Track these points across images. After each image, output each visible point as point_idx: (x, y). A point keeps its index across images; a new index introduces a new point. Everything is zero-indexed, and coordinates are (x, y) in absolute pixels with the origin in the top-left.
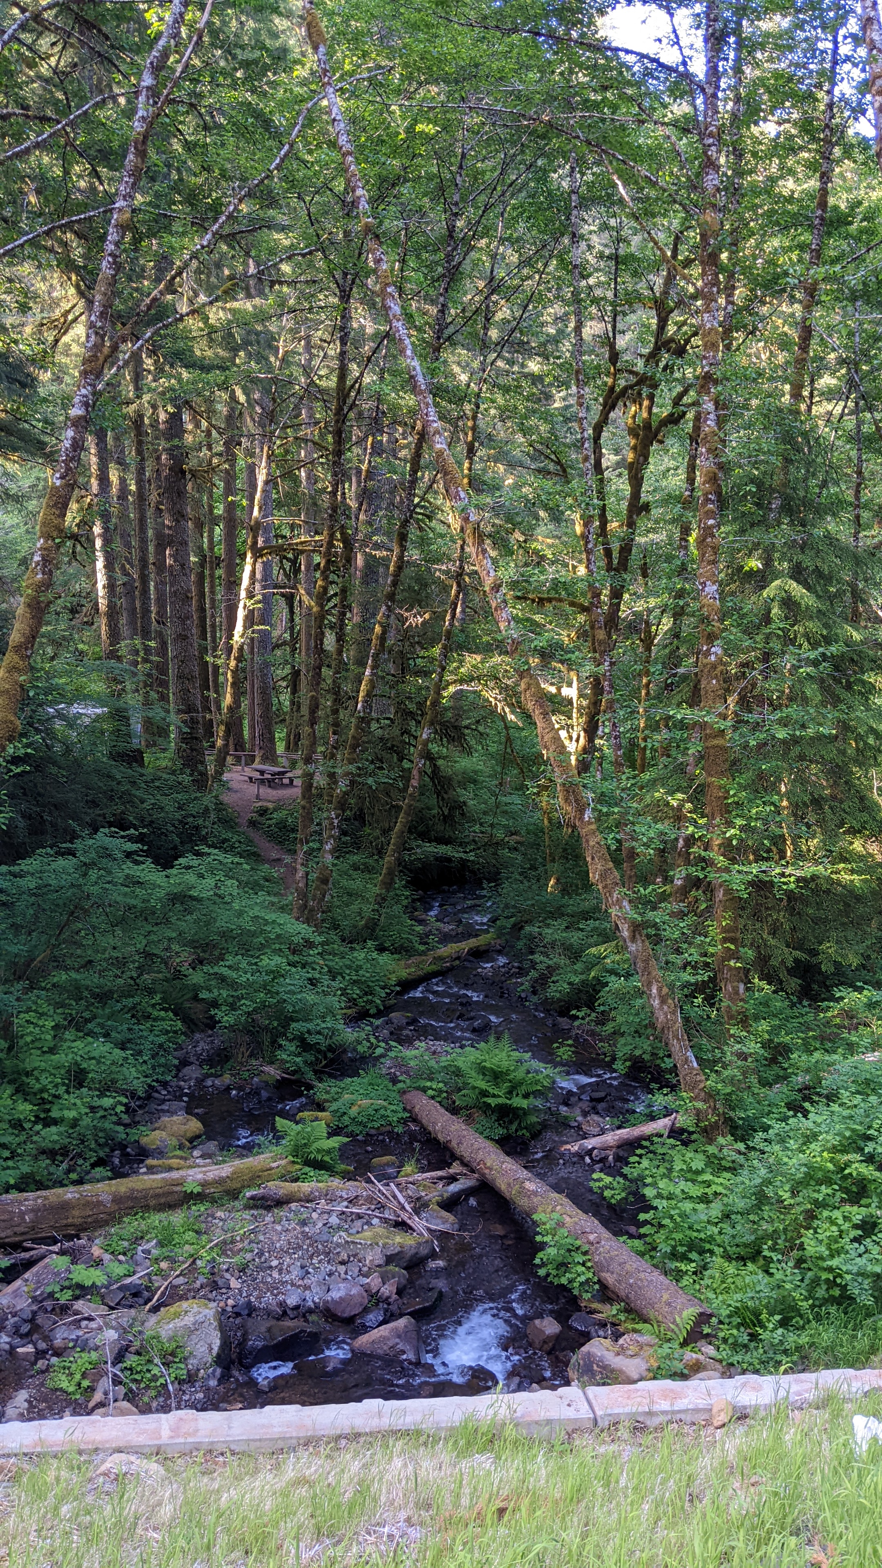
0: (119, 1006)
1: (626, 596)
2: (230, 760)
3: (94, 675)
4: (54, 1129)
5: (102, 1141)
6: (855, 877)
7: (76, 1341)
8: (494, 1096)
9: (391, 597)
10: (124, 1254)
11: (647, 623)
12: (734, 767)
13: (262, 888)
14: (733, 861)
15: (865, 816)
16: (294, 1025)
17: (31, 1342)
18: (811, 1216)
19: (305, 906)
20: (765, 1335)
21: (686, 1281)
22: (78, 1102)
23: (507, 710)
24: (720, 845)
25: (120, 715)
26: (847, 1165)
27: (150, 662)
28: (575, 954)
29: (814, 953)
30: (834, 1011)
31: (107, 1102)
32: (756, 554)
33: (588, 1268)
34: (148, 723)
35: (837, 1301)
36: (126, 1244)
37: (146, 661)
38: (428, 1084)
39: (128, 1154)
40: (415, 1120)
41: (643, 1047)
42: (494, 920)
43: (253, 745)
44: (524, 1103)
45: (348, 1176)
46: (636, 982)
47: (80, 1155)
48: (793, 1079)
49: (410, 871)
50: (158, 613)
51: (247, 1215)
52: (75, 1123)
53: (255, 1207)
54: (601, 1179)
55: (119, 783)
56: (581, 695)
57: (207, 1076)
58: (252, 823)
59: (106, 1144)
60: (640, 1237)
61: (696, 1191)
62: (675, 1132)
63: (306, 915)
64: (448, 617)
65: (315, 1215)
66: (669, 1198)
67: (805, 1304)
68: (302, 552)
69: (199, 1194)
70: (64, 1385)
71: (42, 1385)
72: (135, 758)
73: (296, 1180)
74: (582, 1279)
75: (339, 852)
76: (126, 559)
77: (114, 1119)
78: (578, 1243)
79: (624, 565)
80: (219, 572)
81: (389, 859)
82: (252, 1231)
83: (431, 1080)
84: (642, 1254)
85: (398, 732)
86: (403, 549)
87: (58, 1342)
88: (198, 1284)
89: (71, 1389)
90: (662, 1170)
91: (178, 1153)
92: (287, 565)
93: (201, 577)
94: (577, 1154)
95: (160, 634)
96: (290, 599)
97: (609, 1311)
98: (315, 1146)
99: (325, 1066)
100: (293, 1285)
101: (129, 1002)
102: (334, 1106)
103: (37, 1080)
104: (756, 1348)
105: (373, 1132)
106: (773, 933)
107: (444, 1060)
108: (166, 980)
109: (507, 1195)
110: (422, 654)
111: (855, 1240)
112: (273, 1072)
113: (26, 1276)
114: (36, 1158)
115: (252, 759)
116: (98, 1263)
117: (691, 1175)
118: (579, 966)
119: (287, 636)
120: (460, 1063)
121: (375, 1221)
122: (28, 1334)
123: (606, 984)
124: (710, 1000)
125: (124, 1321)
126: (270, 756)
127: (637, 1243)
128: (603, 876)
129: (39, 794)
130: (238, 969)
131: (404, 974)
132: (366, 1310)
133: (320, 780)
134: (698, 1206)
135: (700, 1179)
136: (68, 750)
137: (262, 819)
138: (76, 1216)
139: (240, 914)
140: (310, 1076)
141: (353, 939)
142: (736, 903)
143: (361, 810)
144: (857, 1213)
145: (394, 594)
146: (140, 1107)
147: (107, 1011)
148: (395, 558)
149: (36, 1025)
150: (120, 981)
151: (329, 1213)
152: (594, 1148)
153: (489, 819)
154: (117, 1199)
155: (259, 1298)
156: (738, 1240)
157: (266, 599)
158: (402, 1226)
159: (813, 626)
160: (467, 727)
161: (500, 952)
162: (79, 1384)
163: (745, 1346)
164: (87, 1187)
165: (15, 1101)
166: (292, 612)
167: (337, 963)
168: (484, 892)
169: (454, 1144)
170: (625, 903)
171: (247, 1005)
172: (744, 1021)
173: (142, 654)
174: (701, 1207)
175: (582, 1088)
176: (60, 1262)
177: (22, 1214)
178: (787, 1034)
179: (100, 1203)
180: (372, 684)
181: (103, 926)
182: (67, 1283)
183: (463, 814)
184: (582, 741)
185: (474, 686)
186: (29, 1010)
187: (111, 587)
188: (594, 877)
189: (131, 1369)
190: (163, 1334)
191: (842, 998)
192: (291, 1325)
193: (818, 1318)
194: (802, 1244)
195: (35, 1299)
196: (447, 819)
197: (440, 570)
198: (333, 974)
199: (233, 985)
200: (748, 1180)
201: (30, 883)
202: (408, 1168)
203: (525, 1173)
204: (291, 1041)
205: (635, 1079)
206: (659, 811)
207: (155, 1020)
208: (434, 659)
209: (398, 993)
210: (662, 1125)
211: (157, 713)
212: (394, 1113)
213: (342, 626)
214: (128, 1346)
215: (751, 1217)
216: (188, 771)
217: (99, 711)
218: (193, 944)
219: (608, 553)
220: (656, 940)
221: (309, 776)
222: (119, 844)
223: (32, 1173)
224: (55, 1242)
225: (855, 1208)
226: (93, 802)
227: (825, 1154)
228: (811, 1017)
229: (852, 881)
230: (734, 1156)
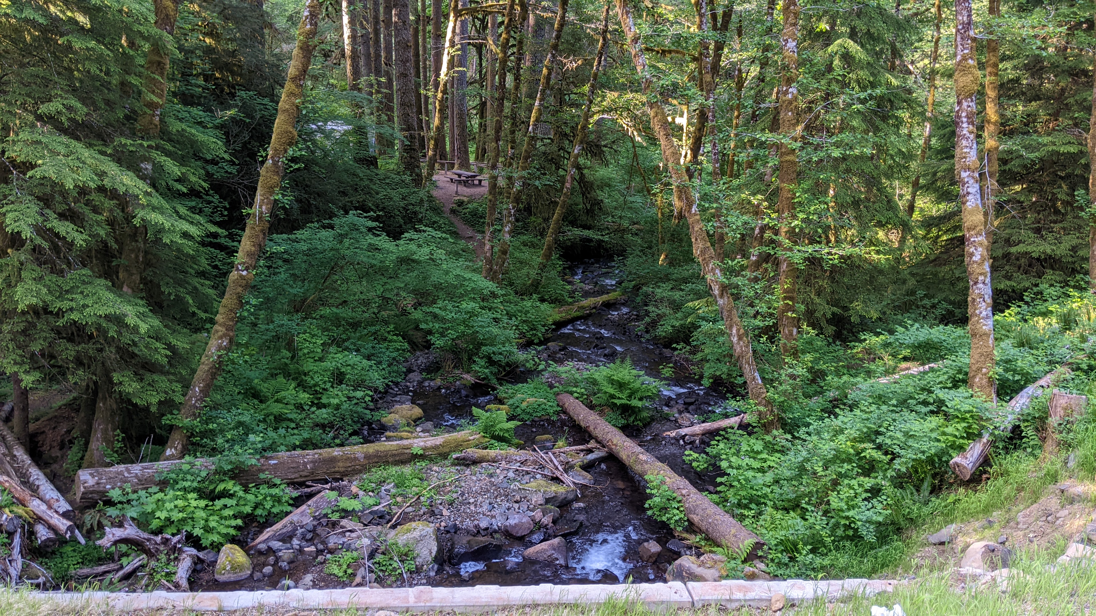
0: (366, 331)
1: (726, 50)
2: (437, 166)
3: (342, 102)
4: (324, 410)
5: (356, 419)
6: (881, 256)
7: (343, 544)
8: (619, 398)
9: (555, 47)
10: (373, 491)
11: (740, 71)
12: (800, 176)
13: (460, 256)
14: (796, 243)
15: (891, 214)
16: (483, 348)
17: (314, 544)
18: (835, 483)
19: (491, 269)
20: (800, 558)
21: (747, 522)
22: (340, 393)
23: (635, 133)
24: (786, 232)
25: (360, 131)
26: (864, 450)
27: (381, 93)
28: (677, 306)
29: (846, 309)
30: (859, 348)
31: (359, 394)
32: (825, 19)
33: (681, 511)
34: (380, 137)
35: (851, 538)
36: (374, 485)
37: (378, 92)
38: (575, 389)
39: (373, 429)
40: (565, 412)
41: (723, 370)
42: (620, 283)
43: (453, 156)
44: (640, 404)
45: (520, 447)
46: (721, 326)
47: (341, 428)
48: (827, 393)
49: (563, 248)
50: (386, 58)
51: (453, 469)
52: (338, 407)
53: (459, 464)
54: (690, 455)
55: (362, 179)
56: (689, 123)
57: (425, 380)
58: (453, 211)
59: (358, 422)
60: (717, 493)
61: (756, 465)
62: (742, 426)
63: (491, 275)
64: (596, 63)
65: (498, 471)
66: (738, 468)
67: (828, 539)
68: (490, 13)
69: (421, 455)
70: (336, 572)
71: (321, 571)
72: (371, 162)
73: (486, 448)
74: (677, 518)
75: (514, 232)
76: (364, 17)
77: (364, 405)
78: (675, 495)
79: (725, 26)
80: (429, 28)
81: (549, 239)
82: (457, 480)
83: (576, 386)
84: (718, 504)
85: (556, 149)
86: (565, 11)
87: (331, 545)
88: (421, 512)
89: (341, 574)
90: (733, 450)
91: (407, 428)
92: (478, 23)
93: (416, 31)
94: (674, 438)
95: (388, 75)
96: (479, 48)
97: (694, 539)
98: (499, 426)
99: (505, 376)
100: (484, 515)
101: (373, 329)
102: (511, 402)
103: (312, 378)
104: (794, 566)
105: (536, 419)
106: (818, 294)
107: (586, 374)
108: (396, 315)
109: (627, 463)
110: (575, 90)
111: (865, 499)
112: (469, 378)
113: (309, 503)
114: (312, 429)
115: (452, 166)
116: (356, 496)
117: (753, 454)
118: (679, 315)
119: (478, 77)
120: (596, 376)
121: (538, 476)
122: (311, 540)
123: (700, 326)
124: (771, 339)
125: (374, 533)
126: (465, 164)
127: (715, 496)
128: (703, 252)
129: (307, 186)
130: (445, 310)
131: (557, 317)
132: (532, 532)
133: (502, 182)
134: (757, 475)
135: (759, 457)
136: (326, 155)
137: (460, 209)
138: (340, 466)
139: (447, 273)
140: (494, 381)
141: (523, 293)
142: (795, 272)
143: (529, 204)
144: (868, 482)
145: (557, 45)
146: (380, 398)
147: (358, 334)
148: (558, 18)
149: (310, 342)
150: (366, 315)
151: (508, 470)
152: (686, 435)
153: (619, 213)
154: (367, 457)
155: (462, 522)
156: (784, 497)
157: (463, 48)
158: (556, 480)
159: (863, 74)
160: (605, 146)
161: (623, 304)
162: (345, 572)
163: (786, 565)
164: (347, 448)
165: (297, 392)
166: (481, 59)
167: (512, 308)
168: (613, 264)
169: (591, 428)
170: (717, 271)
171: (452, 334)
172: (795, 354)
173: (376, 87)
174: (760, 475)
175: (679, 395)
176: (333, 495)
177: (305, 464)
178: (824, 363)
179: (356, 459)
180: (540, 112)
181: (353, 278)
182: (336, 508)
183: (600, 209)
184: (689, 156)
185: (614, 116)
186: (305, 332)
187: (353, 37)
188: (696, 252)
189: (379, 563)
190: (400, 542)
191: (865, 340)
192: (483, 540)
193: (837, 549)
194: (829, 501)
195: (315, 518)
196: (590, 212)
197: (590, 28)
198: (510, 316)
199: (443, 320)
200: (793, 458)
201: (304, 247)
202: (560, 443)
203: (639, 449)
204: (482, 358)
205: (715, 391)
206: (744, 206)
207: (390, 342)
208: (584, 95)
209: (553, 330)
210: (734, 421)
211: (386, 130)
212: (551, 407)
213: (519, 68)
214: (377, 549)
215: (794, 483)
216: (409, 173)
217: (345, 128)
218: (416, 292)
219: (714, 17)
220: (737, 297)
221: (495, 178)
222: (365, 222)
223: (310, 438)
224: (326, 482)
225: (867, 479)
226: (343, 192)
227: (848, 443)
228: (841, 352)
229: (879, 259)
230: (784, 443)
